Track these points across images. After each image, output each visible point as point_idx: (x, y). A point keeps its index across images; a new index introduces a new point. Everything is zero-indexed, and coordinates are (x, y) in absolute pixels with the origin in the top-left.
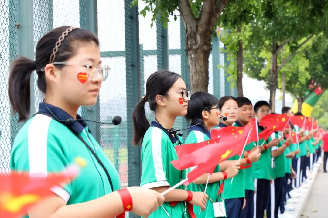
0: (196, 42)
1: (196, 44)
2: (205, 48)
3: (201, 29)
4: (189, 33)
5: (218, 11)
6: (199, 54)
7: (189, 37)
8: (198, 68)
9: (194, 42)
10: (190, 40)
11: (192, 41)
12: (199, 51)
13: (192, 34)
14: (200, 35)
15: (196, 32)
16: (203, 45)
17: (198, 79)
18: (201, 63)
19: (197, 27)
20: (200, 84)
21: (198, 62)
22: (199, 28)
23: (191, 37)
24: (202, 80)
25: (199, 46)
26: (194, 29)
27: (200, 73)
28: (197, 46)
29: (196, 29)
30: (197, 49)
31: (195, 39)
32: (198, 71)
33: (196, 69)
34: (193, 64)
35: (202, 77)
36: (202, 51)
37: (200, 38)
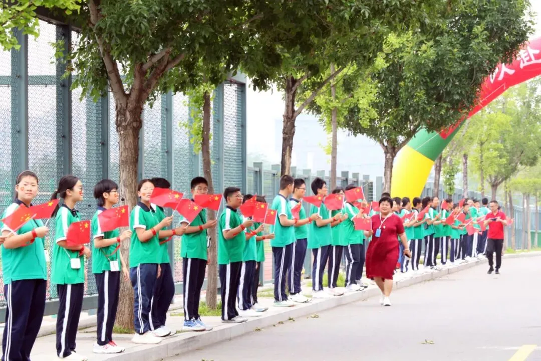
0: (125, 119)
1: (125, 121)
2: (135, 124)
3: (131, 106)
4: (119, 109)
5: (149, 87)
6: (128, 130)
7: (119, 113)
8: (127, 144)
9: (123, 119)
10: (120, 116)
11: (122, 118)
12: (128, 128)
13: (122, 111)
14: (129, 112)
15: (125, 108)
16: (132, 122)
17: (127, 156)
18: (130, 139)
19: (127, 104)
20: (129, 161)
21: (127, 139)
22: (129, 105)
23: (121, 114)
24: (131, 156)
25: (128, 123)
26: (124, 105)
27: (129, 149)
28: (127, 123)
29: (125, 105)
30: (127, 126)
31: (125, 115)
32: (127, 147)
33: (125, 146)
34: (123, 140)
35: (131, 153)
36: (131, 128)
37: (130, 114)
